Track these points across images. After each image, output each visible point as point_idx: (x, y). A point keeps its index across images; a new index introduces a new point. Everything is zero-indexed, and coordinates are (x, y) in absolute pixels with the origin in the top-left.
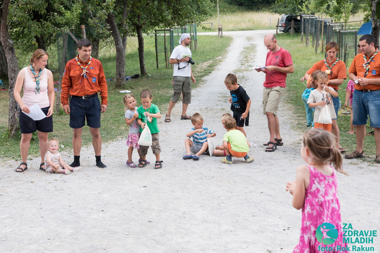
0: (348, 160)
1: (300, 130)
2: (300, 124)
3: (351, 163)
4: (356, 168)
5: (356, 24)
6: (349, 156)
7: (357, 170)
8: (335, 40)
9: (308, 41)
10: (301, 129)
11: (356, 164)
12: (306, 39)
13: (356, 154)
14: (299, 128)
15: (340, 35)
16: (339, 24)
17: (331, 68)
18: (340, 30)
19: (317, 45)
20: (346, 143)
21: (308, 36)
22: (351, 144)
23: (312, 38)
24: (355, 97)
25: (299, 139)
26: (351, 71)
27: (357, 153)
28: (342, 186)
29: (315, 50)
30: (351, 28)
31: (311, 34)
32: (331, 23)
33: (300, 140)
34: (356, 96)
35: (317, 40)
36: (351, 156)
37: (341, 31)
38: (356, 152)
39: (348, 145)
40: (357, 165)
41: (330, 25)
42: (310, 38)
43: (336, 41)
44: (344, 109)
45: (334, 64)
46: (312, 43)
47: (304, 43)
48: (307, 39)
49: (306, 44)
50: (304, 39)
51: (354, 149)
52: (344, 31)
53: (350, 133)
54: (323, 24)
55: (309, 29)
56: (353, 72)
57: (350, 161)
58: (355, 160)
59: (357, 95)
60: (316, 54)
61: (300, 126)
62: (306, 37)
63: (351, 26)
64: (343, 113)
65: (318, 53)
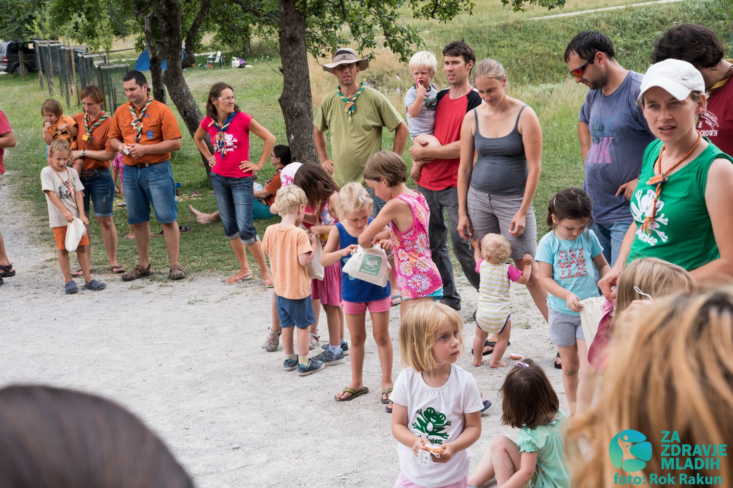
0: (128, 283)
1: (46, 243)
2: (47, 233)
3: (132, 288)
4: (141, 293)
5: (130, 54)
6: (128, 277)
7: (142, 297)
8: (95, 82)
9: (51, 86)
10: (49, 242)
11: (140, 288)
12: (48, 82)
13: (140, 271)
14: (44, 240)
15: (103, 73)
16: (98, 55)
17: (90, 131)
18: (100, 65)
19: (68, 93)
20: (124, 254)
21: (51, 77)
22: (131, 255)
23: (58, 80)
24: (127, 178)
25: (44, 259)
26: (113, 134)
27: (140, 269)
28: (118, 329)
29: (65, 101)
30: (123, 60)
31: (56, 73)
32: (85, 55)
33: (46, 261)
34: (128, 176)
35: (67, 84)
36: (131, 276)
37: (102, 67)
38: (138, 268)
39: (126, 259)
40: (142, 289)
41: (83, 57)
42: (56, 82)
43: (96, 84)
44: (121, 198)
45: (96, 124)
46: (59, 89)
47: (46, 90)
48: (50, 83)
49: (50, 91)
50: (45, 84)
51: (137, 262)
52: (106, 67)
53: (130, 237)
54: (73, 55)
55: (51, 66)
56: (116, 136)
57: (130, 284)
58: (138, 282)
59: (129, 173)
60: (69, 108)
61: (46, 237)
62: (48, 80)
63: (123, 57)
64: (118, 206)
65: (71, 107)
